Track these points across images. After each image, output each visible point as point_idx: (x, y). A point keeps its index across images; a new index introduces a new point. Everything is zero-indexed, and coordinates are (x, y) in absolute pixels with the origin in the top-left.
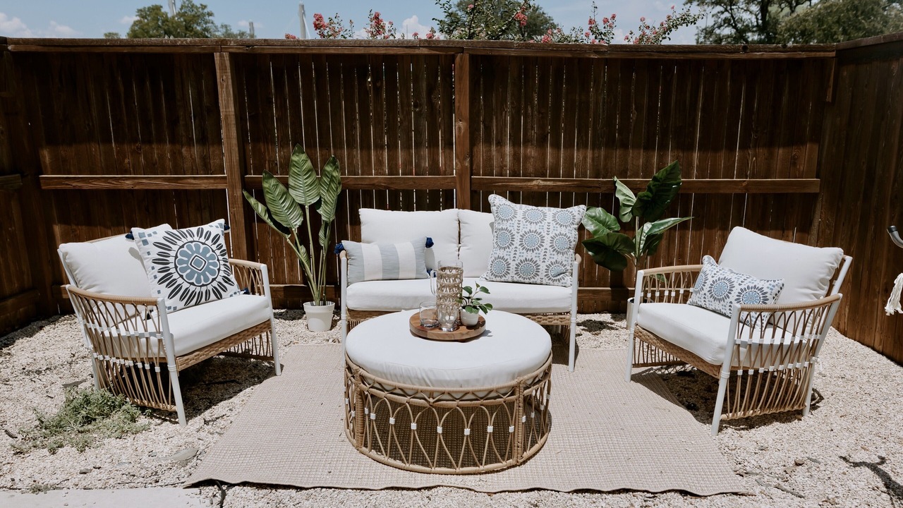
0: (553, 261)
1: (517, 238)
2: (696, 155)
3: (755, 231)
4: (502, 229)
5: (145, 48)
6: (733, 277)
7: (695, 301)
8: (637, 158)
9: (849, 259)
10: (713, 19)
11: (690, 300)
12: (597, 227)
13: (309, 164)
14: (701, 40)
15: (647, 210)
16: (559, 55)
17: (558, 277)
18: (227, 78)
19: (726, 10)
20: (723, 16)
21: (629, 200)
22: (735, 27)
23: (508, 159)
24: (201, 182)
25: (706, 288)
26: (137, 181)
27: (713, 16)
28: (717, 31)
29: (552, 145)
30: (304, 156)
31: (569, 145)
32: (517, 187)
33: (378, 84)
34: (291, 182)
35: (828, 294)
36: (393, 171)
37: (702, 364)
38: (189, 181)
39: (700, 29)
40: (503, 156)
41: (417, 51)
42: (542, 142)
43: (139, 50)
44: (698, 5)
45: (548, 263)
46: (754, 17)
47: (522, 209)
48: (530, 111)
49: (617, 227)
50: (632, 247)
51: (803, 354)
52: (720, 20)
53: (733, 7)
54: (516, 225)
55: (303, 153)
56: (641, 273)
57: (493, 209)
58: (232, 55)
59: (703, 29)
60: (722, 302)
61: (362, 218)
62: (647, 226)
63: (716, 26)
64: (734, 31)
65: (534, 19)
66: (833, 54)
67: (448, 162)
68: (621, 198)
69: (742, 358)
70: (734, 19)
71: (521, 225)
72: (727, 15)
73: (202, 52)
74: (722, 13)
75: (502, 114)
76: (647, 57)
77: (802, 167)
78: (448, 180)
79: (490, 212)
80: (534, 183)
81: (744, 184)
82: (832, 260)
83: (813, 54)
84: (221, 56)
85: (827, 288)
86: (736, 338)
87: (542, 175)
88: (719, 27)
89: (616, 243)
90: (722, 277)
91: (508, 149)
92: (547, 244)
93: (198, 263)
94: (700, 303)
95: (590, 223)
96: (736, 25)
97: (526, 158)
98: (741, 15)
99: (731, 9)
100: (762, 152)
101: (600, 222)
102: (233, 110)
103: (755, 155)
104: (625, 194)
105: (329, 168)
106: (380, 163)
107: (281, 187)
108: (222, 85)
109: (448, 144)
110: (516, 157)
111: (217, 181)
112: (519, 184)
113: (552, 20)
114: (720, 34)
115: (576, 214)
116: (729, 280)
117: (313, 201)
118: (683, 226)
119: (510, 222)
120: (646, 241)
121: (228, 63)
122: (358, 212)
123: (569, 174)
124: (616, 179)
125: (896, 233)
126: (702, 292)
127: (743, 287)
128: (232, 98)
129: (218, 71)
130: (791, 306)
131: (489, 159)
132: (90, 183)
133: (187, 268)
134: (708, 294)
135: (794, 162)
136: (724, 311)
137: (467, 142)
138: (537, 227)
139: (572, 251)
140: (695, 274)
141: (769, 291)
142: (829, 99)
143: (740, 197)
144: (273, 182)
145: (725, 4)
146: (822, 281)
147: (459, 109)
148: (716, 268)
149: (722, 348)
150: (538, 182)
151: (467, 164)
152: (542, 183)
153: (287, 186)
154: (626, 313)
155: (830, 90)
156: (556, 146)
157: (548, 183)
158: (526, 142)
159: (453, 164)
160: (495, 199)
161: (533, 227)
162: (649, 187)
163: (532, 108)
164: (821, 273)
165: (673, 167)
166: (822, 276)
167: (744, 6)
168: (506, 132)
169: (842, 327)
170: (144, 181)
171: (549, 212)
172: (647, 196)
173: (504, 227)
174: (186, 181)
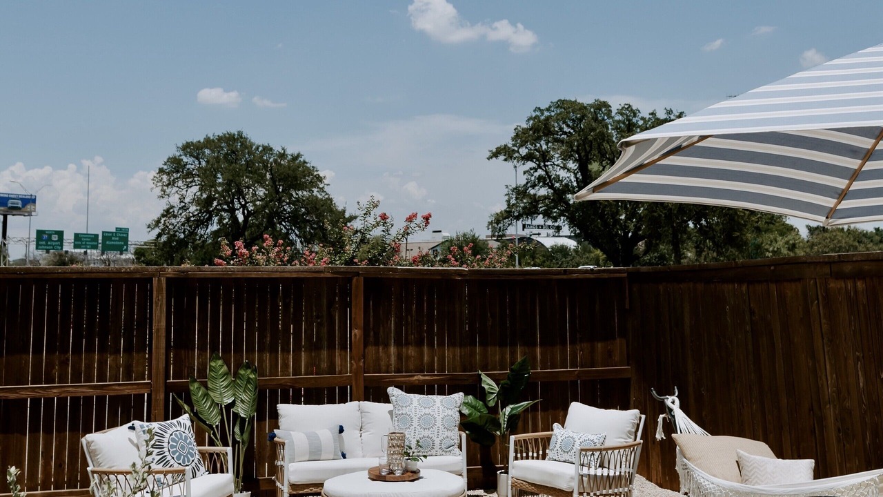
0: (445, 436)
1: (415, 420)
2: (538, 350)
3: (586, 404)
4: (402, 414)
5: (93, 274)
6: (575, 435)
7: (551, 457)
8: (495, 353)
9: (643, 417)
10: (526, 176)
11: (547, 457)
12: (470, 411)
13: (225, 368)
14: (513, 201)
15: (507, 396)
16: (432, 277)
17: (449, 449)
18: (162, 298)
19: (539, 167)
20: (537, 174)
21: (492, 389)
22: (551, 187)
23: (393, 359)
24: (124, 387)
25: (558, 446)
26: (63, 389)
27: (525, 173)
28: (532, 192)
29: (428, 345)
30: (220, 362)
31: (441, 344)
32: (401, 382)
33: (287, 301)
34: (210, 385)
35: (635, 440)
36: (297, 371)
37: (560, 493)
38: (114, 387)
39: (511, 188)
40: (389, 356)
41: (322, 275)
42: (419, 344)
43: (86, 276)
44: (505, 160)
45: (441, 438)
46: (573, 175)
47: (415, 398)
48: (410, 320)
49: (485, 411)
50: (498, 426)
51: (623, 481)
52: (533, 178)
53: (546, 163)
54: (413, 410)
55: (219, 359)
56: (512, 438)
57: (392, 399)
58: (168, 279)
59: (514, 189)
60: (569, 453)
61: (280, 412)
62: (508, 410)
63: (529, 185)
64: (551, 191)
65: (293, 171)
66: (625, 275)
67: (343, 363)
68: (486, 387)
69: (585, 485)
70: (550, 177)
71: (418, 410)
72: (540, 172)
73: (142, 277)
74: (536, 170)
75: (387, 323)
76: (496, 278)
77: (617, 358)
78: (344, 379)
79: (390, 403)
80: (415, 378)
81: (576, 373)
82: (633, 418)
83: (612, 275)
84: (159, 281)
85: (633, 437)
86: (580, 471)
87: (421, 371)
88: (533, 186)
89: (486, 423)
90: (567, 436)
91: (393, 350)
92: (439, 424)
93: (183, 447)
94: (554, 458)
95: (465, 408)
96: (553, 185)
97: (408, 358)
98: (557, 173)
99: (545, 166)
100: (585, 345)
101: (472, 407)
102: (164, 324)
103: (581, 350)
104: (488, 383)
105: (242, 372)
106: (285, 365)
107: (202, 390)
108: (157, 303)
109: (343, 347)
110: (399, 357)
111: (140, 387)
112: (403, 379)
113: (317, 171)
114: (535, 195)
115: (457, 399)
116: (572, 437)
117: (230, 401)
118: (534, 408)
119: (408, 407)
120: (508, 421)
121: (164, 286)
122: (276, 407)
123: (442, 369)
124: (480, 373)
125: (654, 392)
126: (556, 449)
127: (581, 440)
128: (165, 314)
129: (155, 293)
130: (611, 447)
131: (378, 359)
132: (17, 393)
133: (176, 451)
134: (559, 449)
135: (610, 354)
136: (571, 460)
137: (362, 346)
138: (430, 410)
139: (457, 428)
140: (549, 439)
141: (598, 441)
142: (627, 306)
143: (574, 383)
144: (196, 385)
145: (537, 160)
146: (629, 432)
147: (355, 320)
148: (563, 431)
149: (572, 478)
150: (418, 377)
151: (361, 364)
152: (422, 378)
153: (206, 387)
154: (497, 488)
155: (627, 301)
156: (431, 345)
157: (427, 378)
158: (408, 344)
159: (346, 364)
160: (393, 391)
161: (427, 411)
162: (508, 376)
163: (412, 317)
164: (628, 427)
165: (524, 361)
166: (629, 429)
167: (559, 162)
168: (391, 337)
169: (659, 482)
170: (70, 389)
171: (437, 399)
172: (507, 384)
173: (404, 412)
174: (110, 388)
